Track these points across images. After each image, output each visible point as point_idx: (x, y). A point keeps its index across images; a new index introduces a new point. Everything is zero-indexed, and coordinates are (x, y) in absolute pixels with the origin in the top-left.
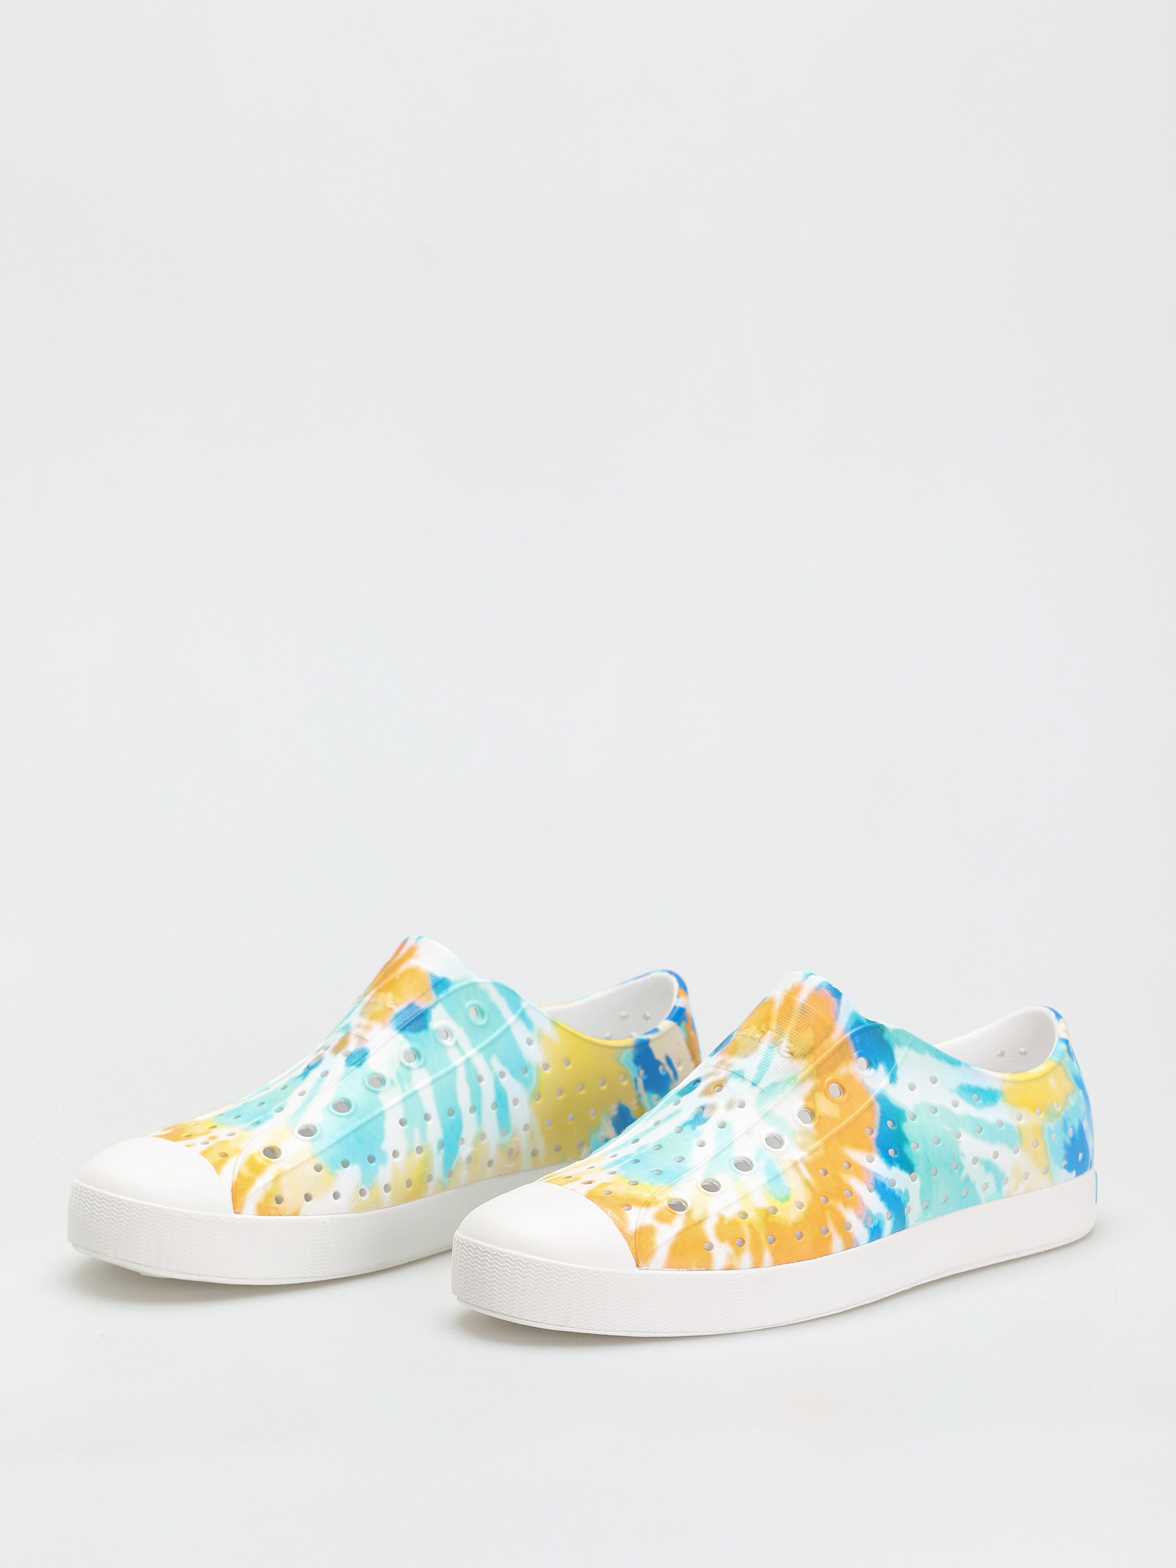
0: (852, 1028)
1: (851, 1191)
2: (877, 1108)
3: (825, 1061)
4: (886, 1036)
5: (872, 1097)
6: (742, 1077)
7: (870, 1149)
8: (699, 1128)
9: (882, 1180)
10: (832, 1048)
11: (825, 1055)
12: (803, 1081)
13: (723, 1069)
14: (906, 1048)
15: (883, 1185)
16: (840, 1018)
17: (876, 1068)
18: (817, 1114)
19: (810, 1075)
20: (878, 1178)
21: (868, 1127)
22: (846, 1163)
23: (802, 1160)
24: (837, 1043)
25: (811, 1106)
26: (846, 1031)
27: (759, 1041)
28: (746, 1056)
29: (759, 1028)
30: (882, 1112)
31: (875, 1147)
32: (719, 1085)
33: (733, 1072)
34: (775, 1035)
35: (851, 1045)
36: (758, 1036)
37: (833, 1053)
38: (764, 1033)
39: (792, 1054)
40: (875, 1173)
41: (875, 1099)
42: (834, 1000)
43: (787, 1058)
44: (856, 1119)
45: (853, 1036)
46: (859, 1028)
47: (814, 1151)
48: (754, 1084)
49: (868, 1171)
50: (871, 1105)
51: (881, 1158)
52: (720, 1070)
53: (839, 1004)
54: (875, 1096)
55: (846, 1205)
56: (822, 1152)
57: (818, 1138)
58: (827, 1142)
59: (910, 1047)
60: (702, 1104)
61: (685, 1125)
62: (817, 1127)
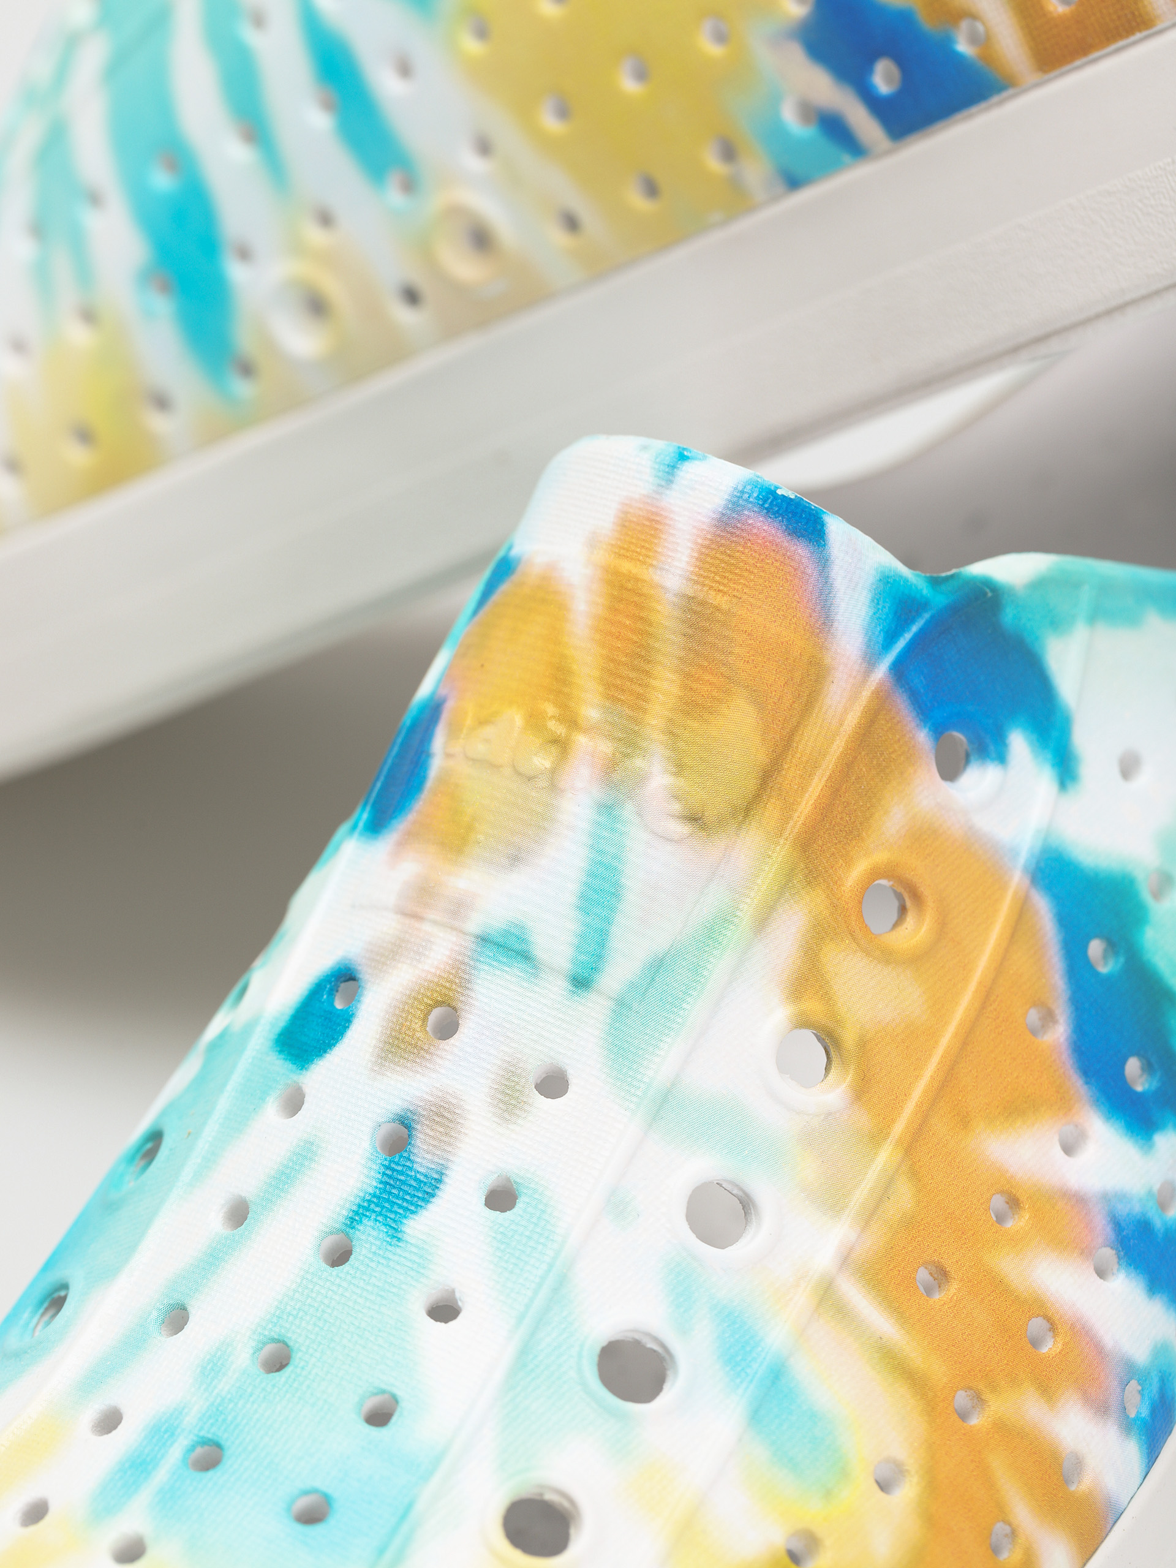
0: (891, 637)
1: (1048, 1319)
2: (1043, 907)
3: (825, 810)
4: (1008, 616)
5: (1017, 878)
6: (525, 956)
7: (1063, 1104)
8: (416, 1226)
9: (1137, 1209)
10: (838, 746)
11: (816, 787)
12: (762, 922)
13: (435, 923)
14: (1080, 633)
15: (1144, 1226)
16: (839, 617)
17: (1001, 758)
18: (849, 1037)
19: (784, 887)
20: (1122, 1210)
21: (1035, 1005)
22: (998, 1196)
23: (845, 1260)
24: (853, 719)
25: (813, 1007)
26: (870, 660)
27: (553, 783)
28: (515, 859)
29: (535, 721)
30: (1064, 921)
31: (1077, 1084)
32: (438, 1004)
33: (484, 940)
34: (606, 747)
35: (902, 705)
36: (542, 762)
37: (847, 766)
38: (561, 746)
39: (694, 818)
40: (1106, 1198)
41: (1027, 882)
42: (801, 550)
43: (679, 841)
44: (986, 997)
45: (899, 671)
46: (915, 628)
47: (880, 1201)
48: (581, 982)
49: (1078, 1200)
50: (1022, 912)
51: (1108, 1119)
52: (426, 927)
53: (823, 563)
54: (1025, 869)
55: (1047, 1391)
56: (904, 1197)
57: (877, 1138)
58: (911, 1146)
59: (1093, 618)
60: (396, 1105)
61: (354, 1220)
62: (861, 1092)
